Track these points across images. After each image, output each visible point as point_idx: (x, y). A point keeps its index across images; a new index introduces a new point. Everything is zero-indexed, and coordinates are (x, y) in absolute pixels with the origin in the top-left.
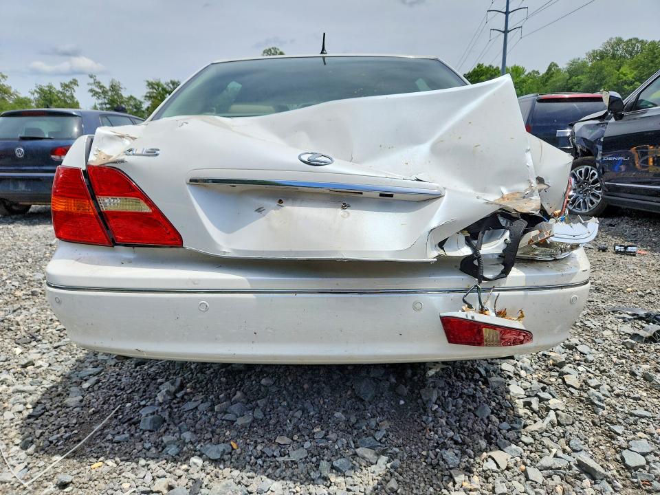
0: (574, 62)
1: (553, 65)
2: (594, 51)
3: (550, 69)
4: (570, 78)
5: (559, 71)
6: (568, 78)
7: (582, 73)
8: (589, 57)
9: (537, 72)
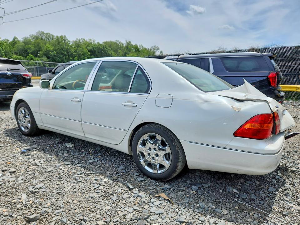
0: (25, 38)
1: (15, 38)
2: (32, 35)
3: (14, 40)
4: (25, 46)
5: (18, 41)
6: (24, 45)
7: (30, 44)
8: (31, 37)
9: (8, 40)
